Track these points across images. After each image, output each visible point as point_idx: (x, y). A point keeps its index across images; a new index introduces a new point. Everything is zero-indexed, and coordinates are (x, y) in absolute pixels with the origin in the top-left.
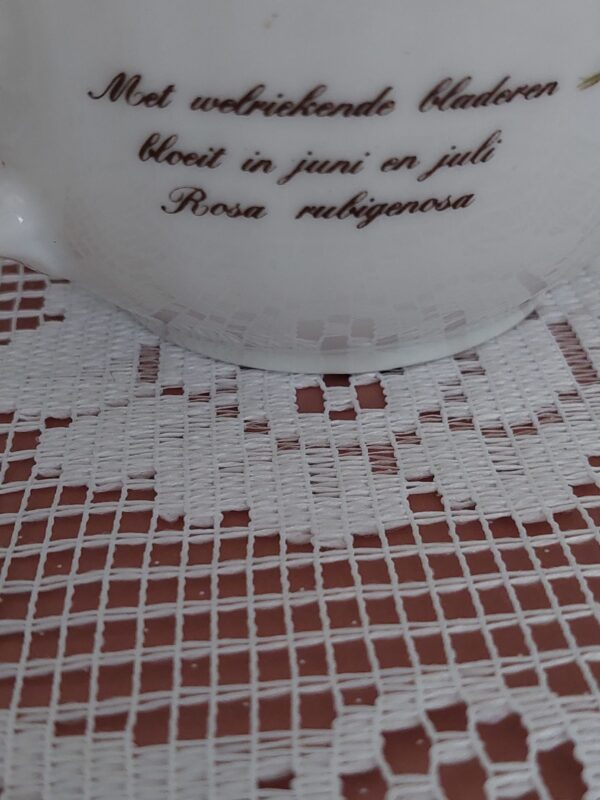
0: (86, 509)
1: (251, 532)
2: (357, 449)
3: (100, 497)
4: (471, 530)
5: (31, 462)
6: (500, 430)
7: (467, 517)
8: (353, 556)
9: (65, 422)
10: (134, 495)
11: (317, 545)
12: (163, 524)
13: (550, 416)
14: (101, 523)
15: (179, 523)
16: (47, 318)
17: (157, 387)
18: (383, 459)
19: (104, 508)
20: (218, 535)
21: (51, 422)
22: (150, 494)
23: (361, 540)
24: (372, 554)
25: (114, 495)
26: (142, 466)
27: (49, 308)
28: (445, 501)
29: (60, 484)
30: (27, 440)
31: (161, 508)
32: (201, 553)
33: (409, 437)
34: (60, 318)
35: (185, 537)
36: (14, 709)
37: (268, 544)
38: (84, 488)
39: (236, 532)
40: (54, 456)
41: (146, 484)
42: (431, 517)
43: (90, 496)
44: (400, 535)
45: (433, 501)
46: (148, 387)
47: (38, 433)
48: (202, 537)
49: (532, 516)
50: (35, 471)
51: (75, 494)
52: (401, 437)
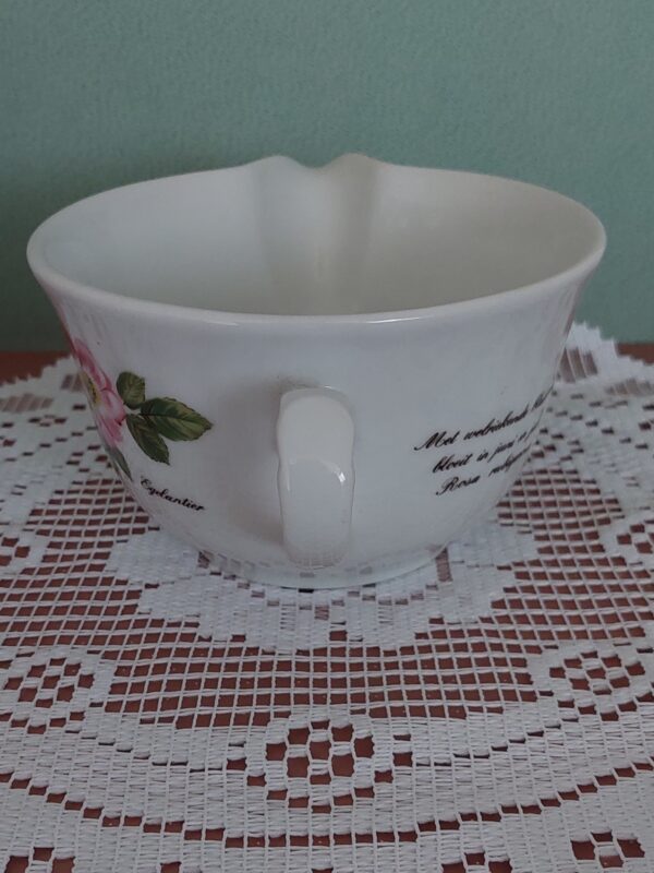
0: (163, 630)
1: (244, 645)
2: (309, 608)
3: (170, 625)
4: (357, 652)
5: (136, 606)
6: (389, 603)
7: (356, 645)
8: (294, 659)
9: (156, 586)
10: (187, 625)
11: (277, 652)
12: (201, 639)
13: (418, 596)
14: (169, 637)
15: (209, 639)
16: (150, 529)
17: (207, 571)
18: (322, 613)
19: (172, 630)
20: (228, 646)
21: (148, 586)
22: (196, 625)
23: (299, 652)
24: (304, 659)
25: (177, 624)
26: (195, 611)
27: (151, 524)
28: (349, 637)
29: (150, 618)
30: (135, 594)
31: (201, 632)
32: (218, 653)
33: (341, 603)
34: (157, 529)
35: (211, 646)
36: (122, 713)
37: (253, 651)
38: (163, 620)
39: (238, 645)
40: (148, 605)
41: (194, 620)
42: (338, 644)
43: (165, 624)
44: (321, 652)
45: (341, 635)
46: (203, 570)
47: (140, 591)
48: (219, 646)
49: (389, 648)
50: (138, 610)
51: (158, 623)
52: (334, 603)
